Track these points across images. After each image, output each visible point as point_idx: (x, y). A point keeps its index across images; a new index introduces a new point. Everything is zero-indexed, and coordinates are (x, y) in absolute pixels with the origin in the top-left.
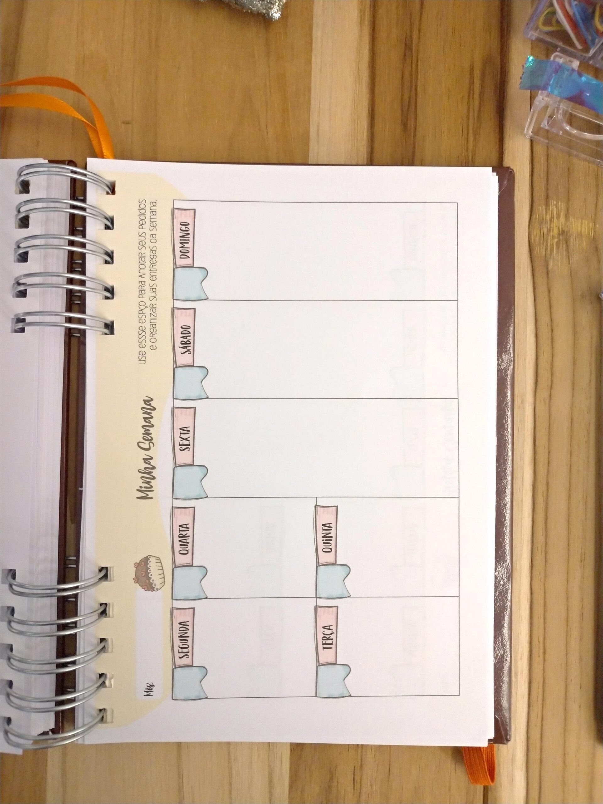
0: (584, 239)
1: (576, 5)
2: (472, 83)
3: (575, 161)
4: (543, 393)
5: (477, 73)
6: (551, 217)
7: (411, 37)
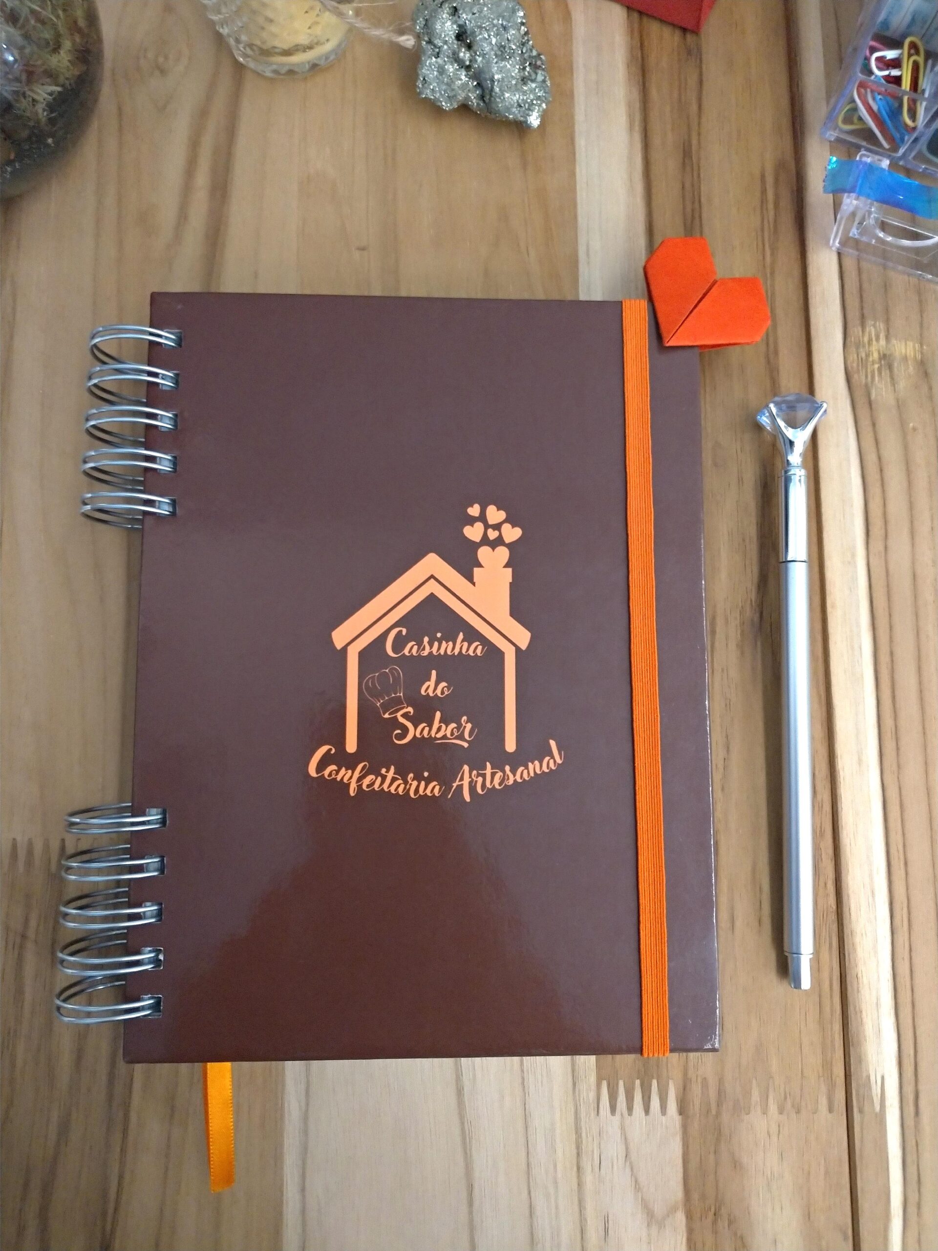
0: (910, 362)
1: (880, 99)
2: (764, 192)
3: (892, 274)
4: (877, 545)
5: (770, 180)
6: (869, 338)
7: (690, 142)
